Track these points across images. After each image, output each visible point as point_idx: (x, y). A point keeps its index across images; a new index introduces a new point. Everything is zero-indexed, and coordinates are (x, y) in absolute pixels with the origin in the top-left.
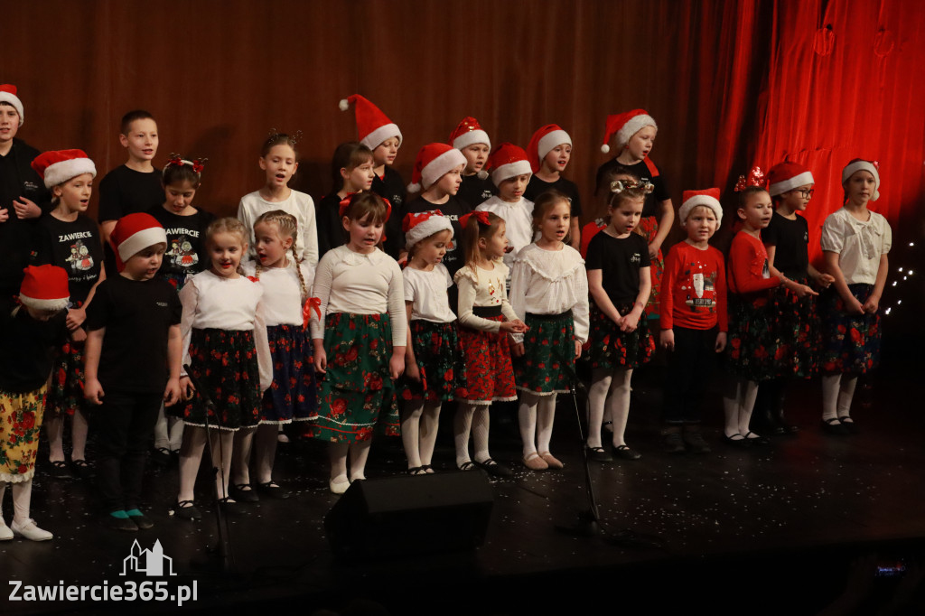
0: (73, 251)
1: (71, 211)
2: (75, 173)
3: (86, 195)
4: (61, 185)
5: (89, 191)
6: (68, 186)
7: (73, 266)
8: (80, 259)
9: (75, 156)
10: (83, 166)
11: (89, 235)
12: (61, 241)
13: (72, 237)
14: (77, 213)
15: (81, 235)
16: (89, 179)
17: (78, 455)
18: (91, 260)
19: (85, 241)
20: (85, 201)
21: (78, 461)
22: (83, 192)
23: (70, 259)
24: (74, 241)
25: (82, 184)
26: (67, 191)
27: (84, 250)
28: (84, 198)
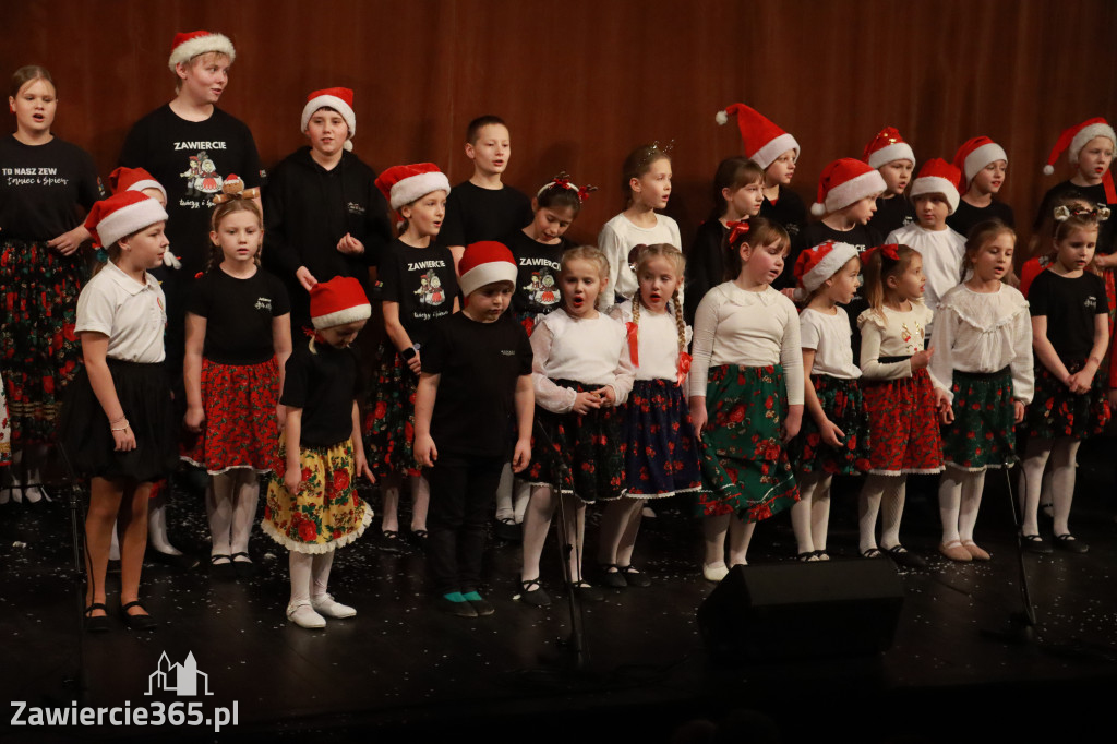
0: (424, 282)
1: (422, 235)
2: (426, 190)
3: (439, 216)
4: (410, 204)
5: (442, 211)
6: (419, 205)
7: (422, 300)
8: (430, 292)
9: (426, 170)
10: (435, 182)
11: (442, 264)
12: (410, 269)
13: (423, 265)
14: (428, 238)
15: (432, 264)
16: (442, 197)
17: (420, 523)
18: (442, 293)
19: (437, 271)
20: (437, 223)
21: (419, 531)
22: (435, 213)
23: (419, 291)
24: (426, 270)
25: (433, 203)
26: (417, 211)
27: (436, 282)
28: (438, 219)
